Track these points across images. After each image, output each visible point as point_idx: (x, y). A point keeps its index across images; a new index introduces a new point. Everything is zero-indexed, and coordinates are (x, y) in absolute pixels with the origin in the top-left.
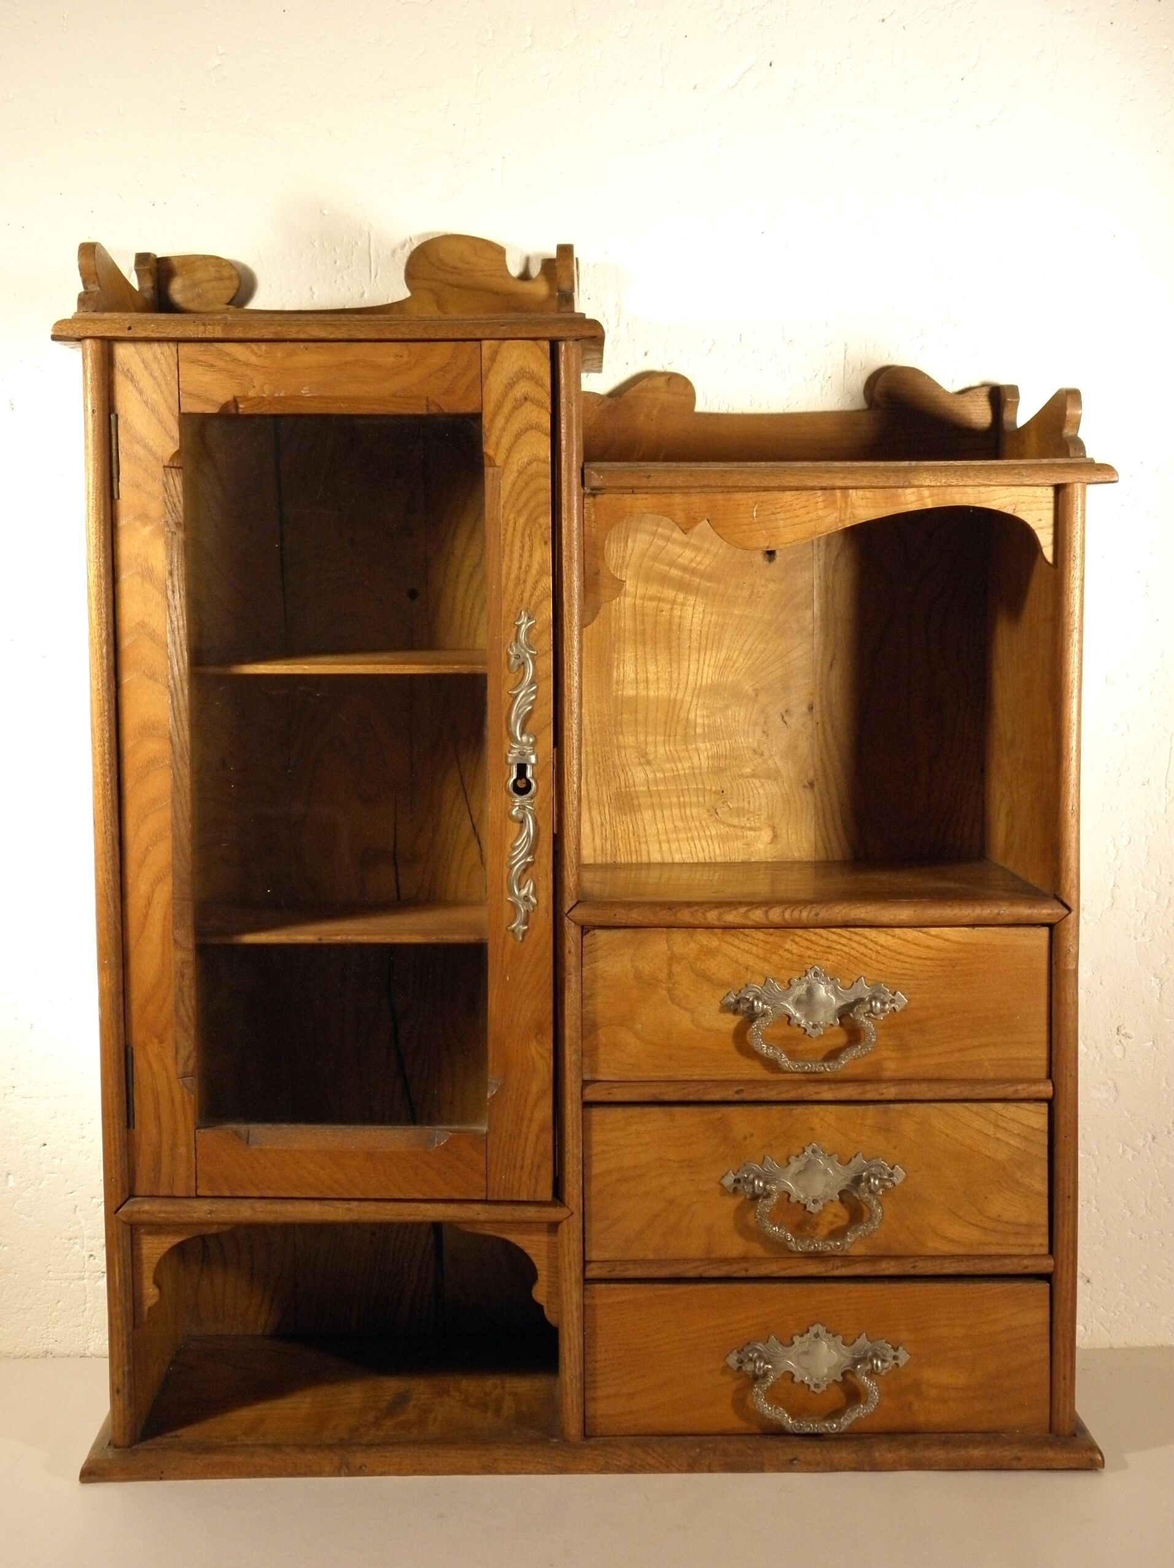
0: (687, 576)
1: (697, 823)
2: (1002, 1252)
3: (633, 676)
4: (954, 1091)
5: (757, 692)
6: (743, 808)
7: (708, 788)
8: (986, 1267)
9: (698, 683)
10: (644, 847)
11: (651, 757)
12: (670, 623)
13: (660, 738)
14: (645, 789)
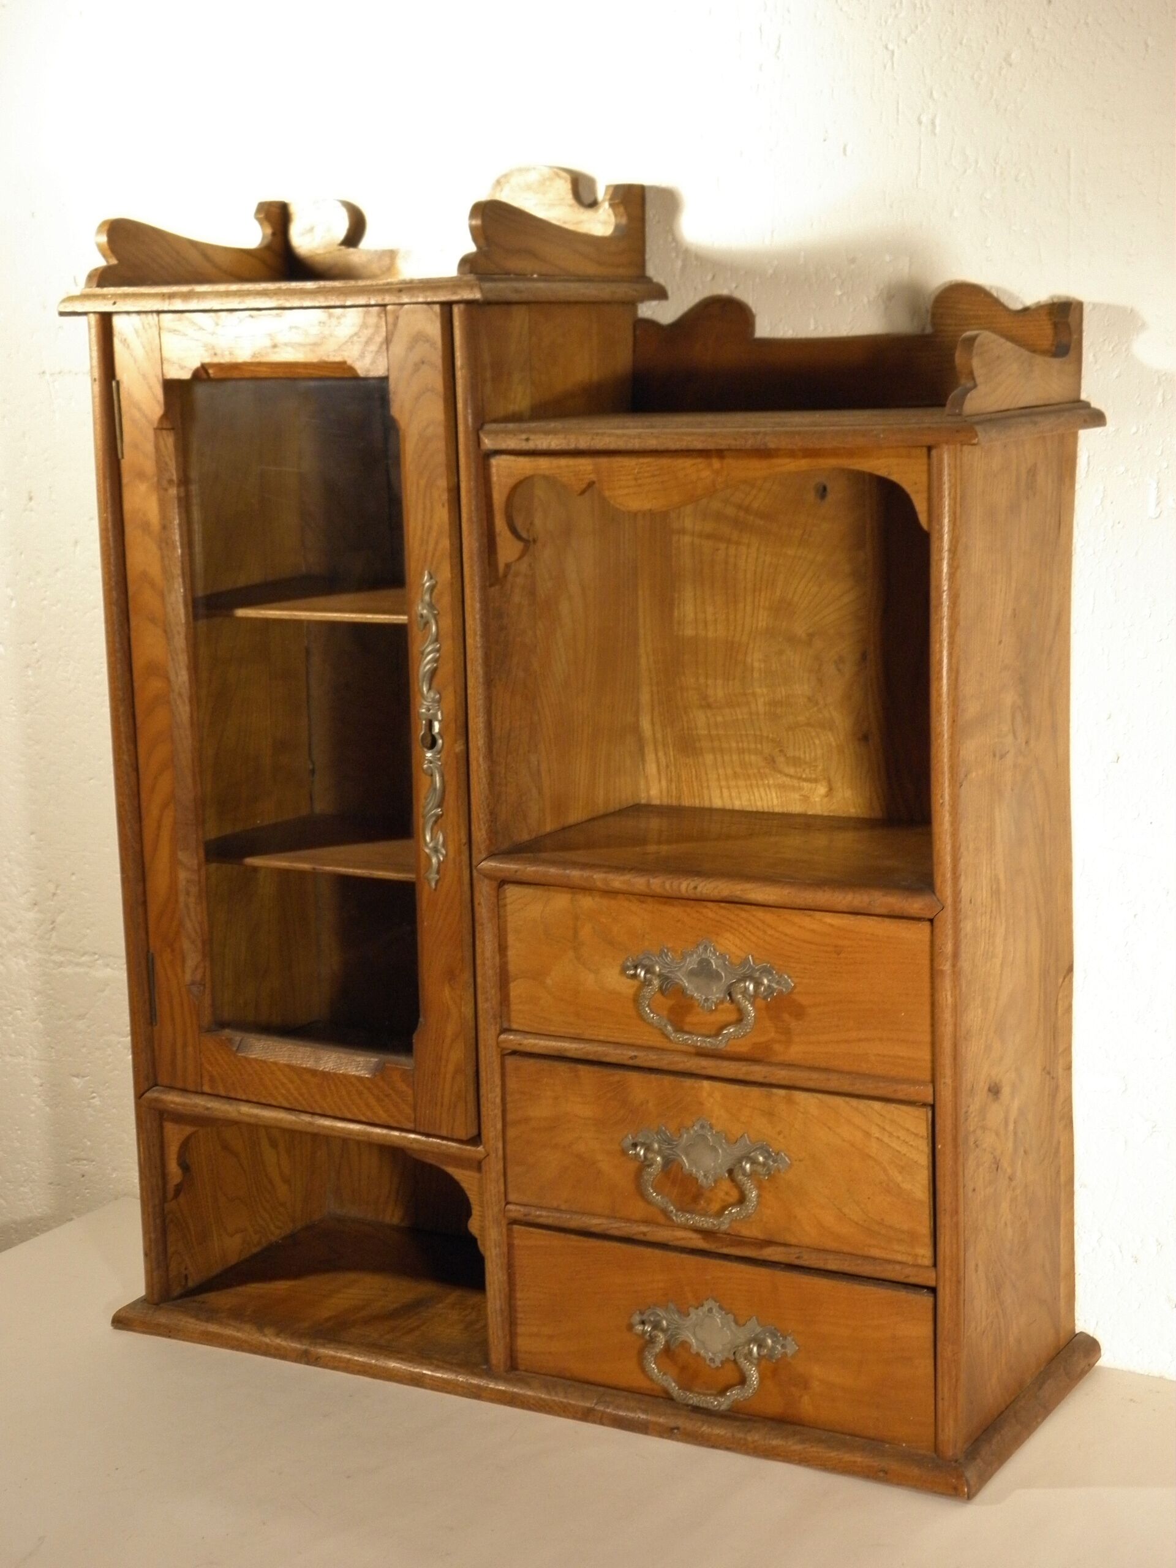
0: (742, 514)
1: (756, 771)
2: (889, 1257)
3: (692, 615)
4: (834, 1083)
5: (811, 636)
6: (799, 758)
7: (765, 734)
8: (867, 1269)
9: (754, 626)
10: (705, 791)
11: (711, 700)
12: (726, 563)
13: (720, 682)
14: (706, 732)
